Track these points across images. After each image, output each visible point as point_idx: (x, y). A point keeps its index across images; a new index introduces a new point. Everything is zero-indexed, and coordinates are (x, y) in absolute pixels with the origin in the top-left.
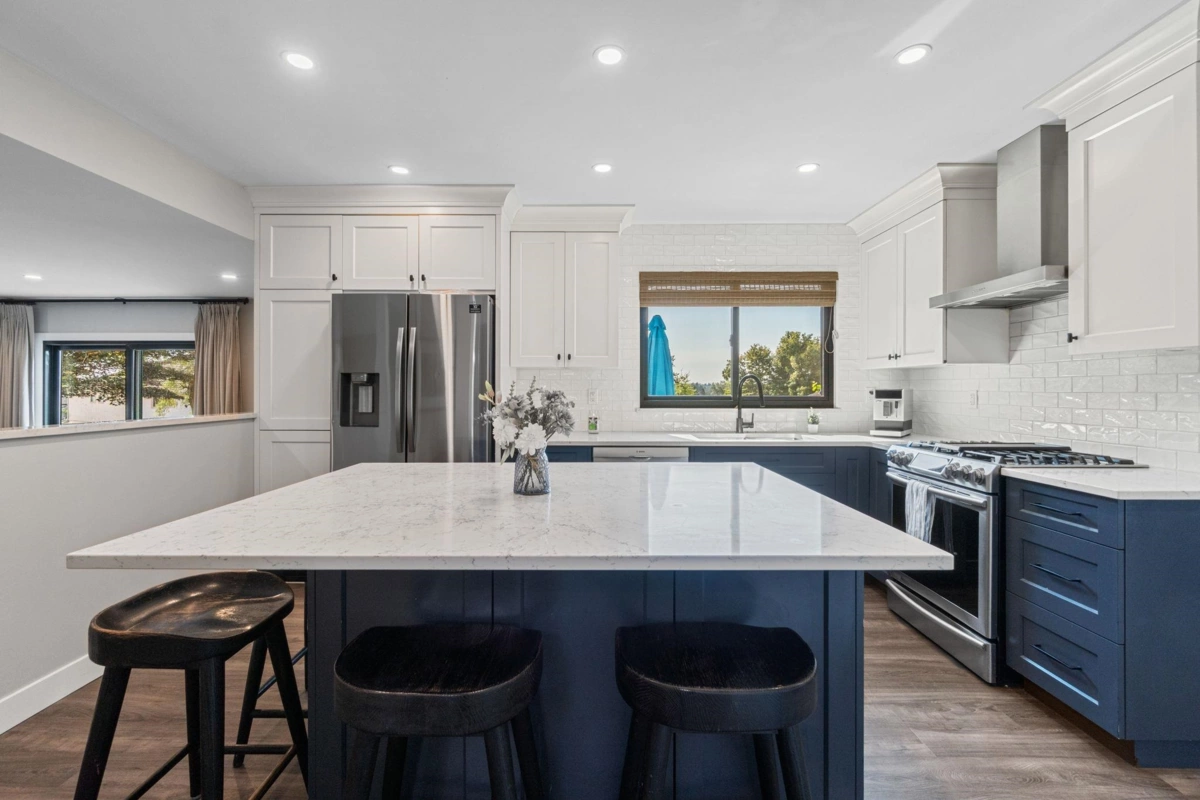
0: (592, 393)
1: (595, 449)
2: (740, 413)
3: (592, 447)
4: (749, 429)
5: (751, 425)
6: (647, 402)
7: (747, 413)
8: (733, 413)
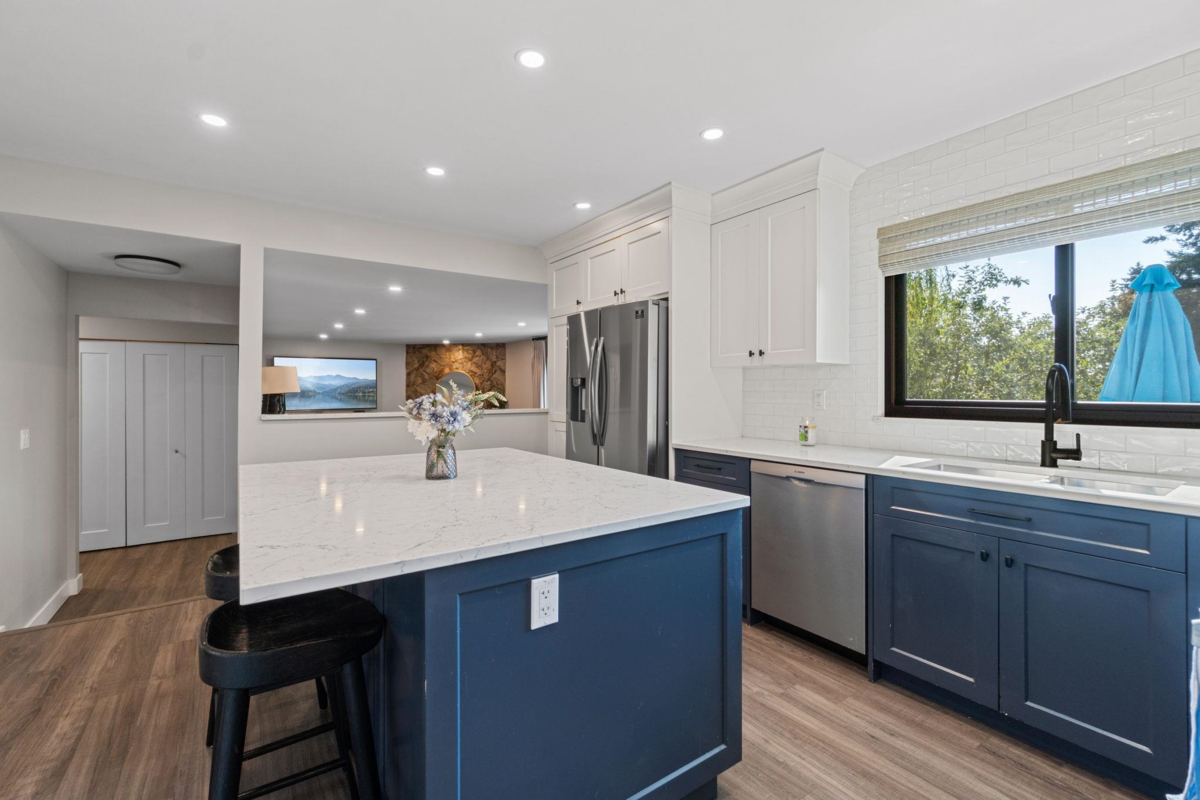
0: (819, 395)
1: (753, 462)
2: (1049, 432)
3: (750, 460)
4: (1070, 462)
5: (1075, 454)
6: (897, 405)
7: (1065, 434)
8: (1038, 430)
